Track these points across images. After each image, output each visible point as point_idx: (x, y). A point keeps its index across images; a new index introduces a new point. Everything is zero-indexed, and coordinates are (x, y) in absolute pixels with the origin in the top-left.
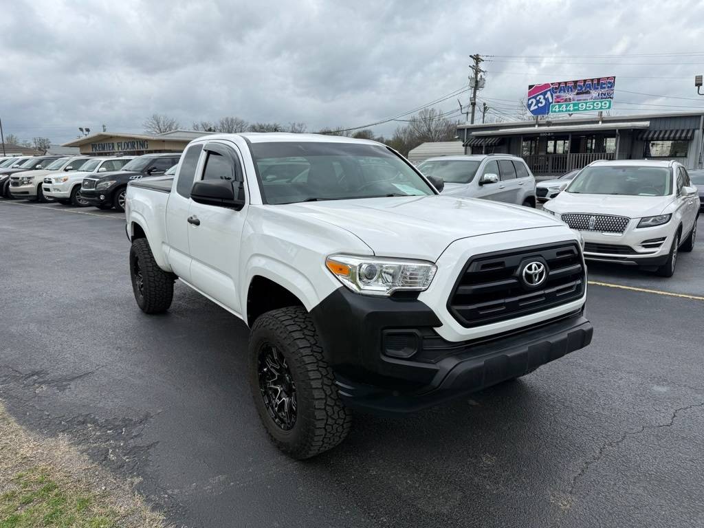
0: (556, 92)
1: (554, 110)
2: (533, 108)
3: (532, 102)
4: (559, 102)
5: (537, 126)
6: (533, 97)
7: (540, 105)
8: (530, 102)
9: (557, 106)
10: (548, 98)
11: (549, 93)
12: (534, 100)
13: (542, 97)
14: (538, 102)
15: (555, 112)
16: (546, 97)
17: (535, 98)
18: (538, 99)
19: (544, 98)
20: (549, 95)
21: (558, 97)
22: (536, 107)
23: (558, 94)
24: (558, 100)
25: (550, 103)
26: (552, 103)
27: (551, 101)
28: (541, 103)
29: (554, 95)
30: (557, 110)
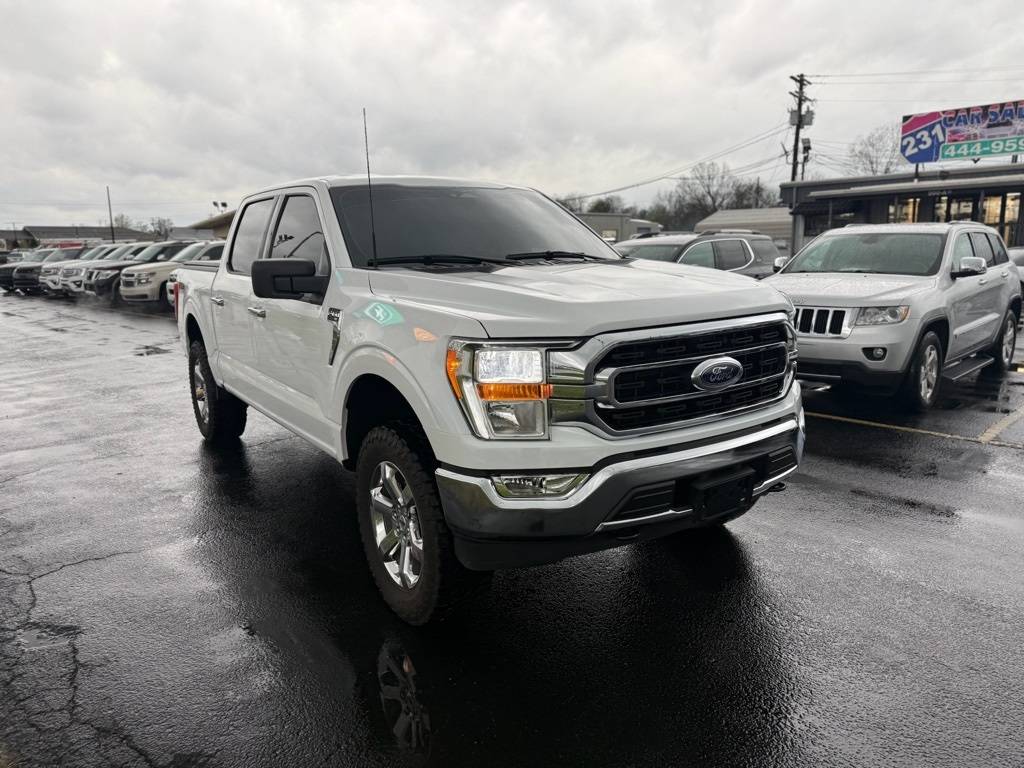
0: (951, 125)
1: (946, 153)
2: (910, 151)
3: (909, 143)
4: (955, 141)
5: (916, 180)
6: (911, 135)
7: (922, 147)
8: (905, 143)
9: (953, 148)
10: (936, 134)
11: (938, 127)
12: (912, 141)
13: (926, 133)
14: (919, 142)
15: (948, 156)
16: (933, 133)
17: (914, 135)
18: (918, 136)
19: (930, 136)
20: (937, 130)
21: (954, 133)
22: (916, 150)
23: (954, 128)
24: (954, 137)
25: (940, 144)
26: (943, 142)
27: (941, 138)
28: (925, 143)
29: (947, 130)
30: (953, 154)
